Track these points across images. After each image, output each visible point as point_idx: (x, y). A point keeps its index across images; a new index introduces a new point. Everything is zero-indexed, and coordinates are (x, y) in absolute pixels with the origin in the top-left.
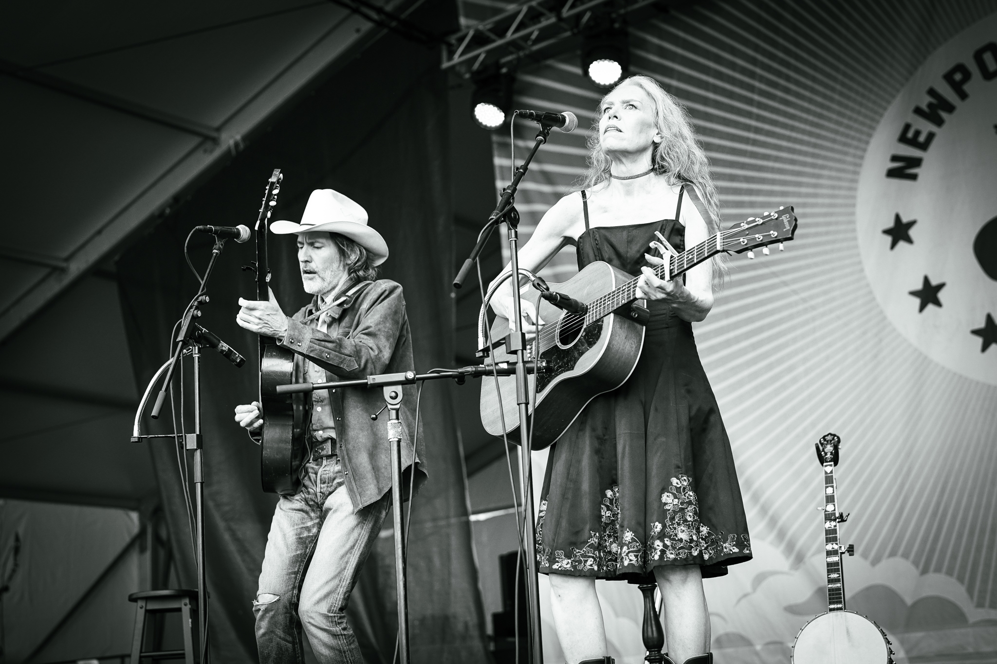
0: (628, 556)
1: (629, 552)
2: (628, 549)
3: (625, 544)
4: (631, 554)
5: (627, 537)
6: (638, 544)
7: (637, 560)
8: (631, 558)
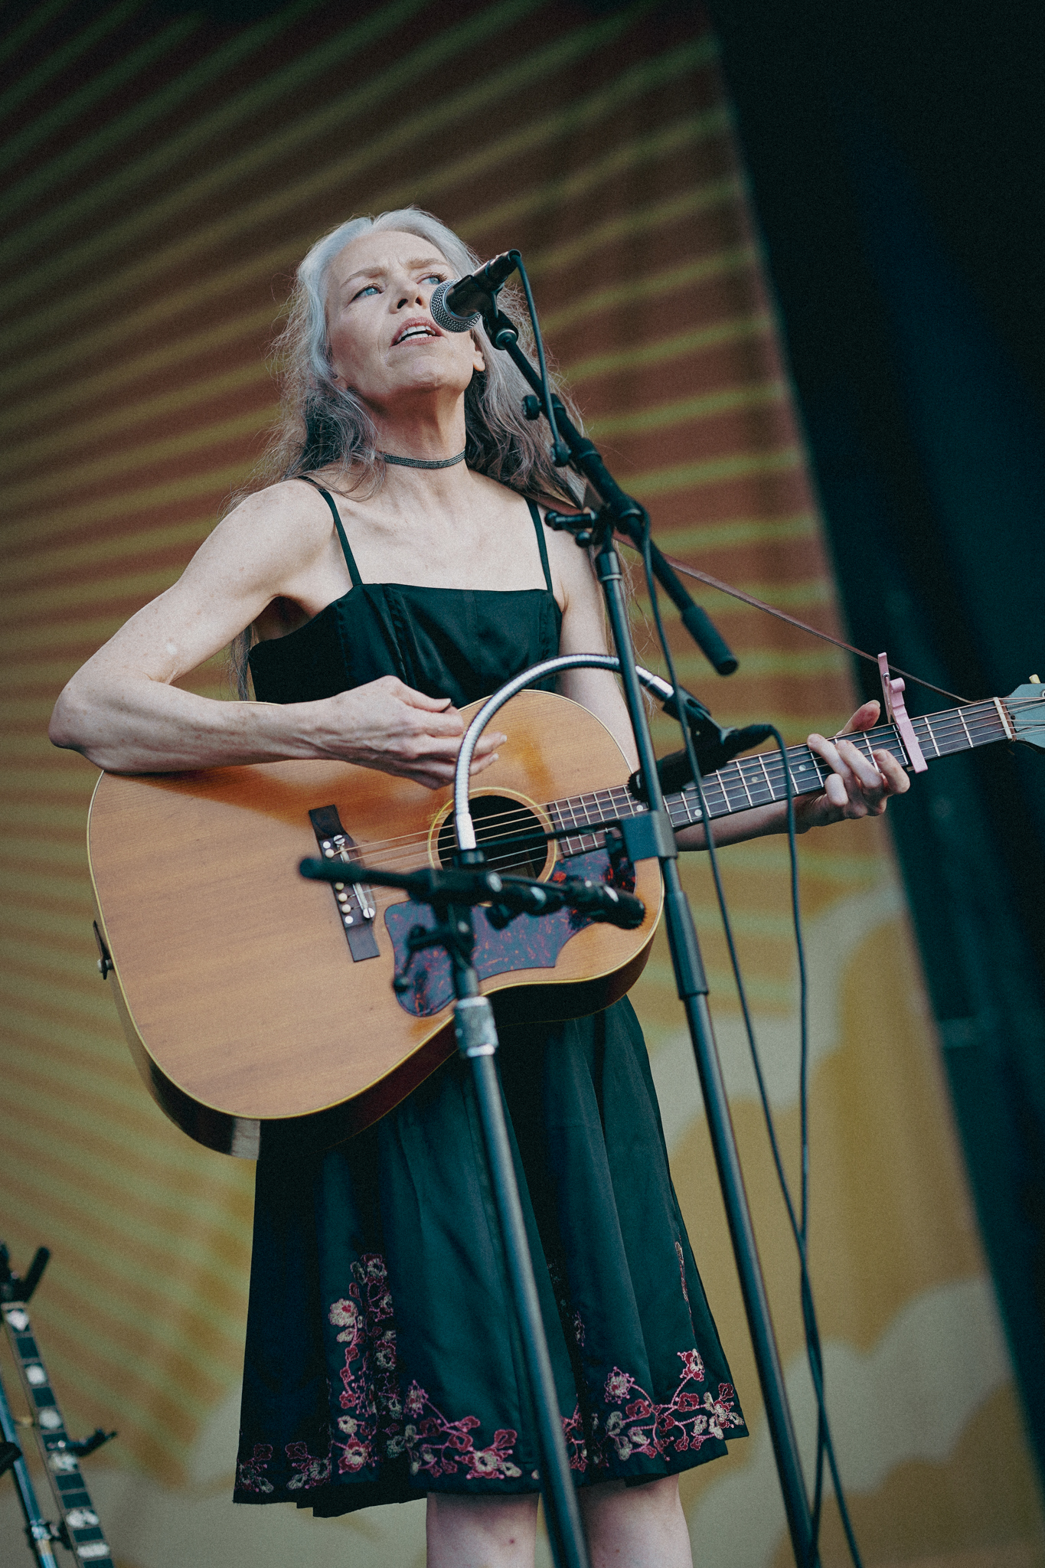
0: (628, 1436)
1: (628, 1426)
2: (626, 1416)
3: (614, 1407)
4: (633, 1429)
5: (615, 1387)
6: (647, 1403)
7: (651, 1444)
8: (635, 1439)
